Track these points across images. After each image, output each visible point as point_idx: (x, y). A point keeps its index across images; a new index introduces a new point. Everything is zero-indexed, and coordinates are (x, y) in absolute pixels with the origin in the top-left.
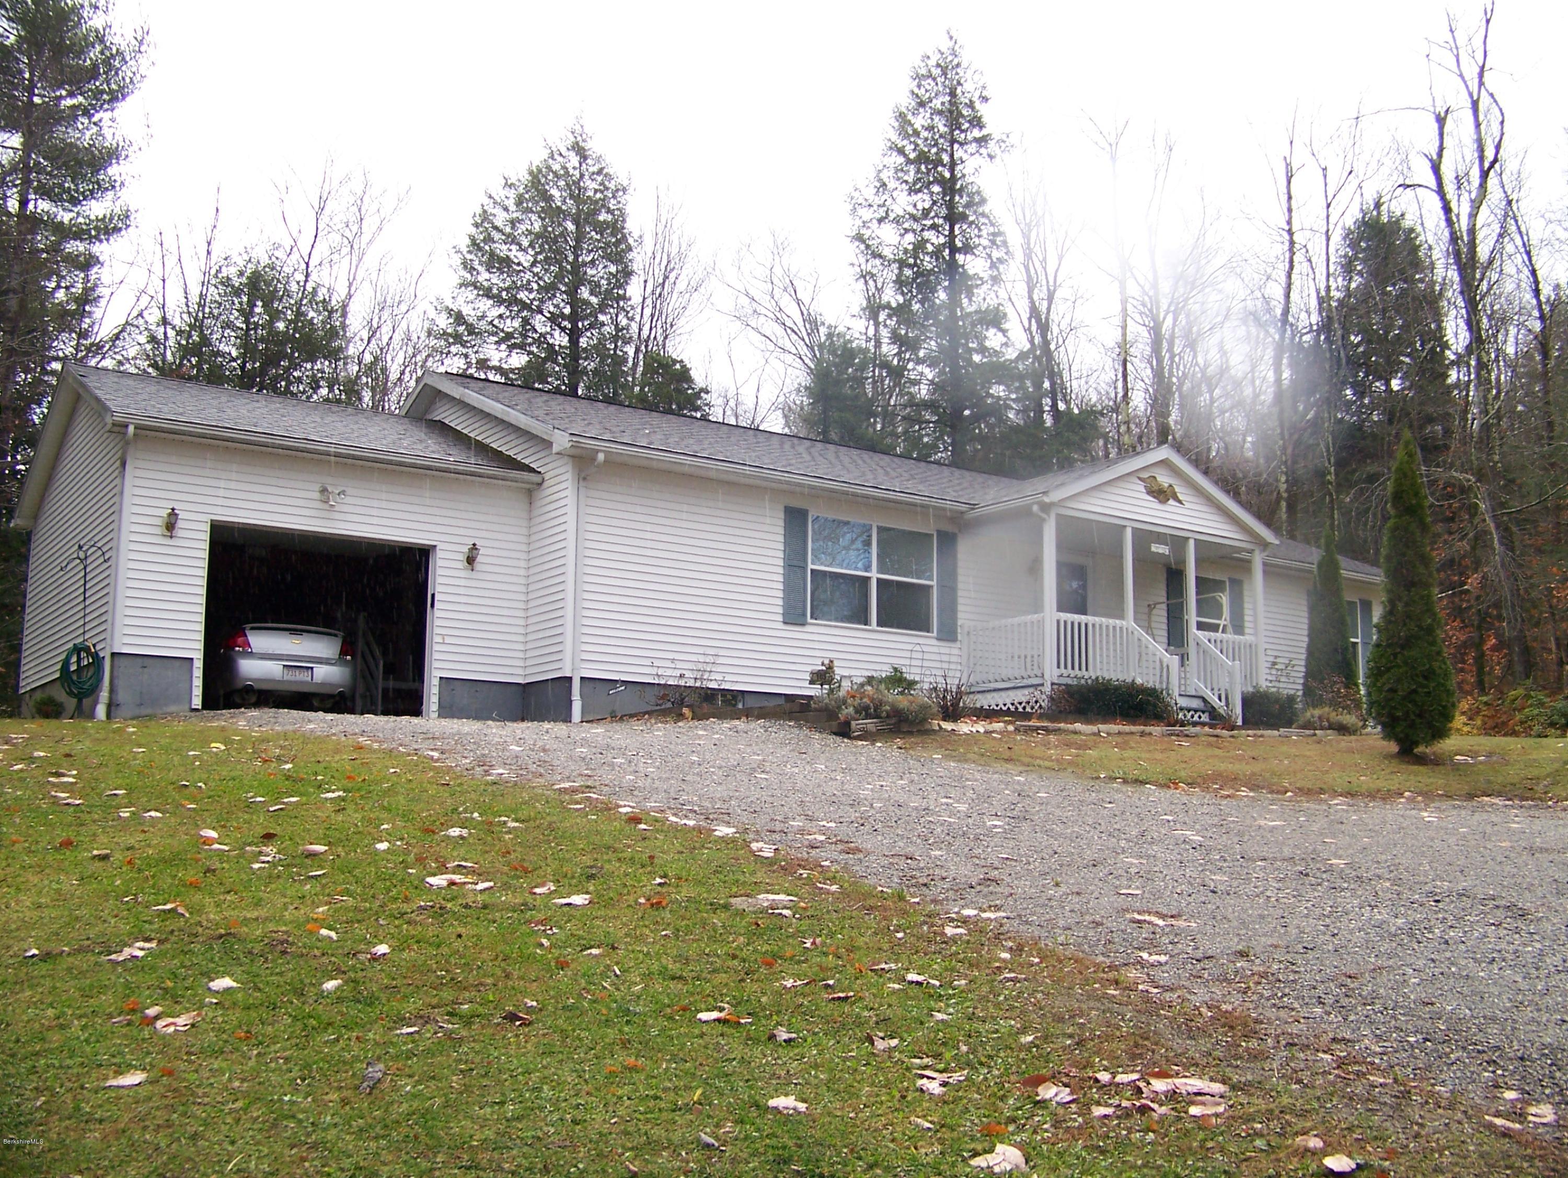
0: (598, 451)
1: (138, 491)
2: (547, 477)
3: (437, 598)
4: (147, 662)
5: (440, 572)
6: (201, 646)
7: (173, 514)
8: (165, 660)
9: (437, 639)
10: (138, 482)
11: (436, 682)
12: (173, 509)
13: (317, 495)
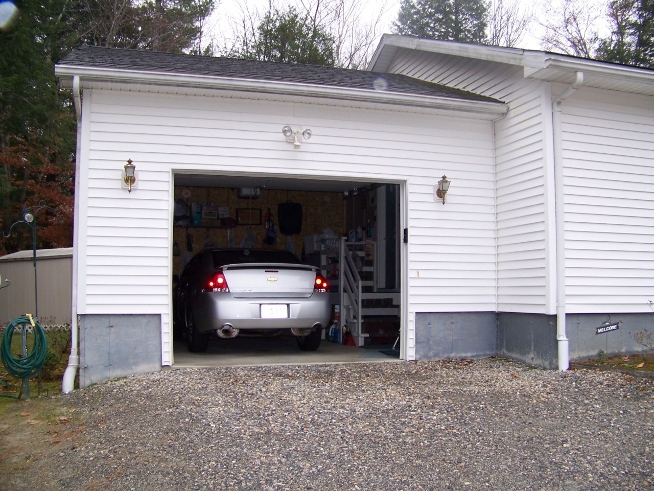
0: (576, 71)
1: (94, 146)
2: (512, 106)
3: (410, 233)
4: (113, 321)
5: (411, 206)
6: (169, 300)
7: (130, 164)
8: (132, 319)
9: (411, 274)
10: (94, 136)
11: (412, 317)
12: (130, 162)
13: (281, 137)
